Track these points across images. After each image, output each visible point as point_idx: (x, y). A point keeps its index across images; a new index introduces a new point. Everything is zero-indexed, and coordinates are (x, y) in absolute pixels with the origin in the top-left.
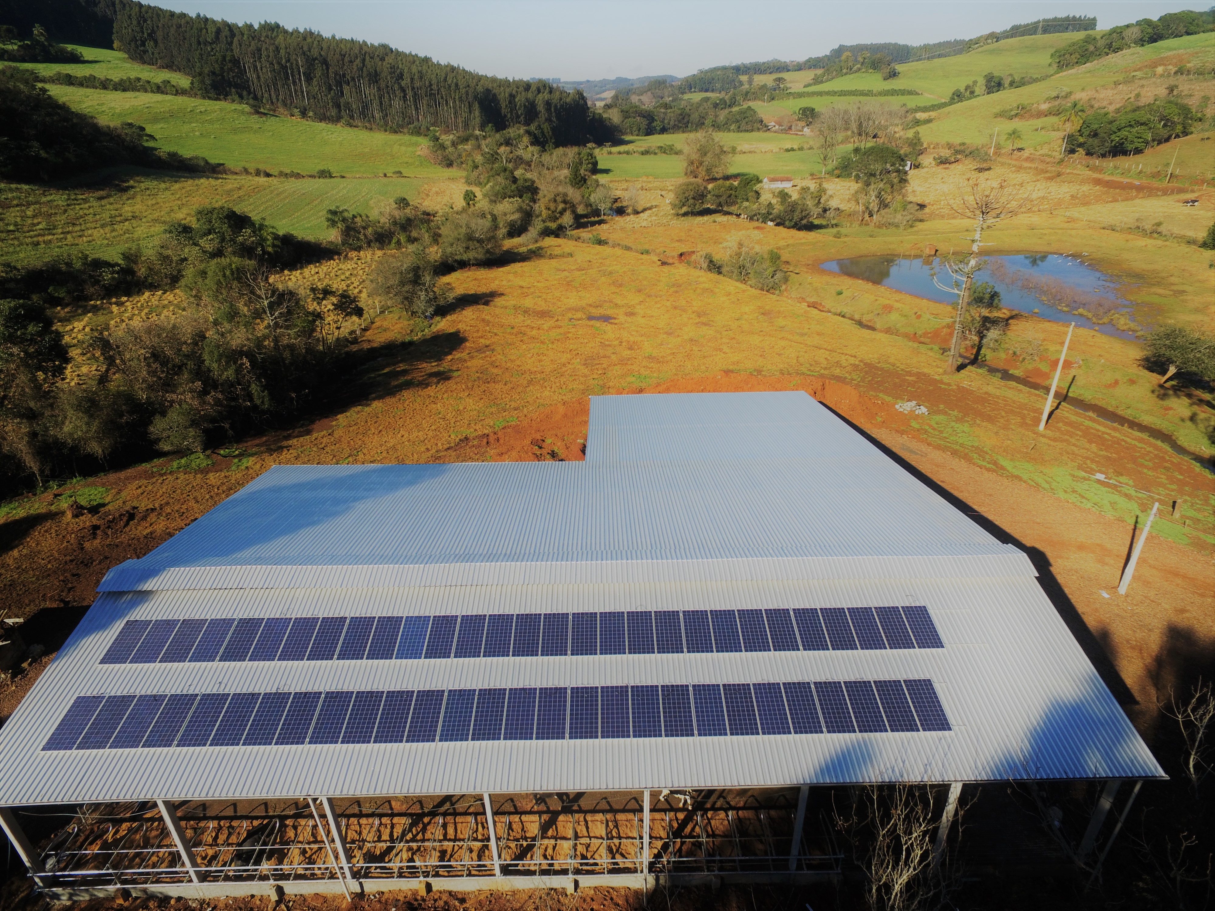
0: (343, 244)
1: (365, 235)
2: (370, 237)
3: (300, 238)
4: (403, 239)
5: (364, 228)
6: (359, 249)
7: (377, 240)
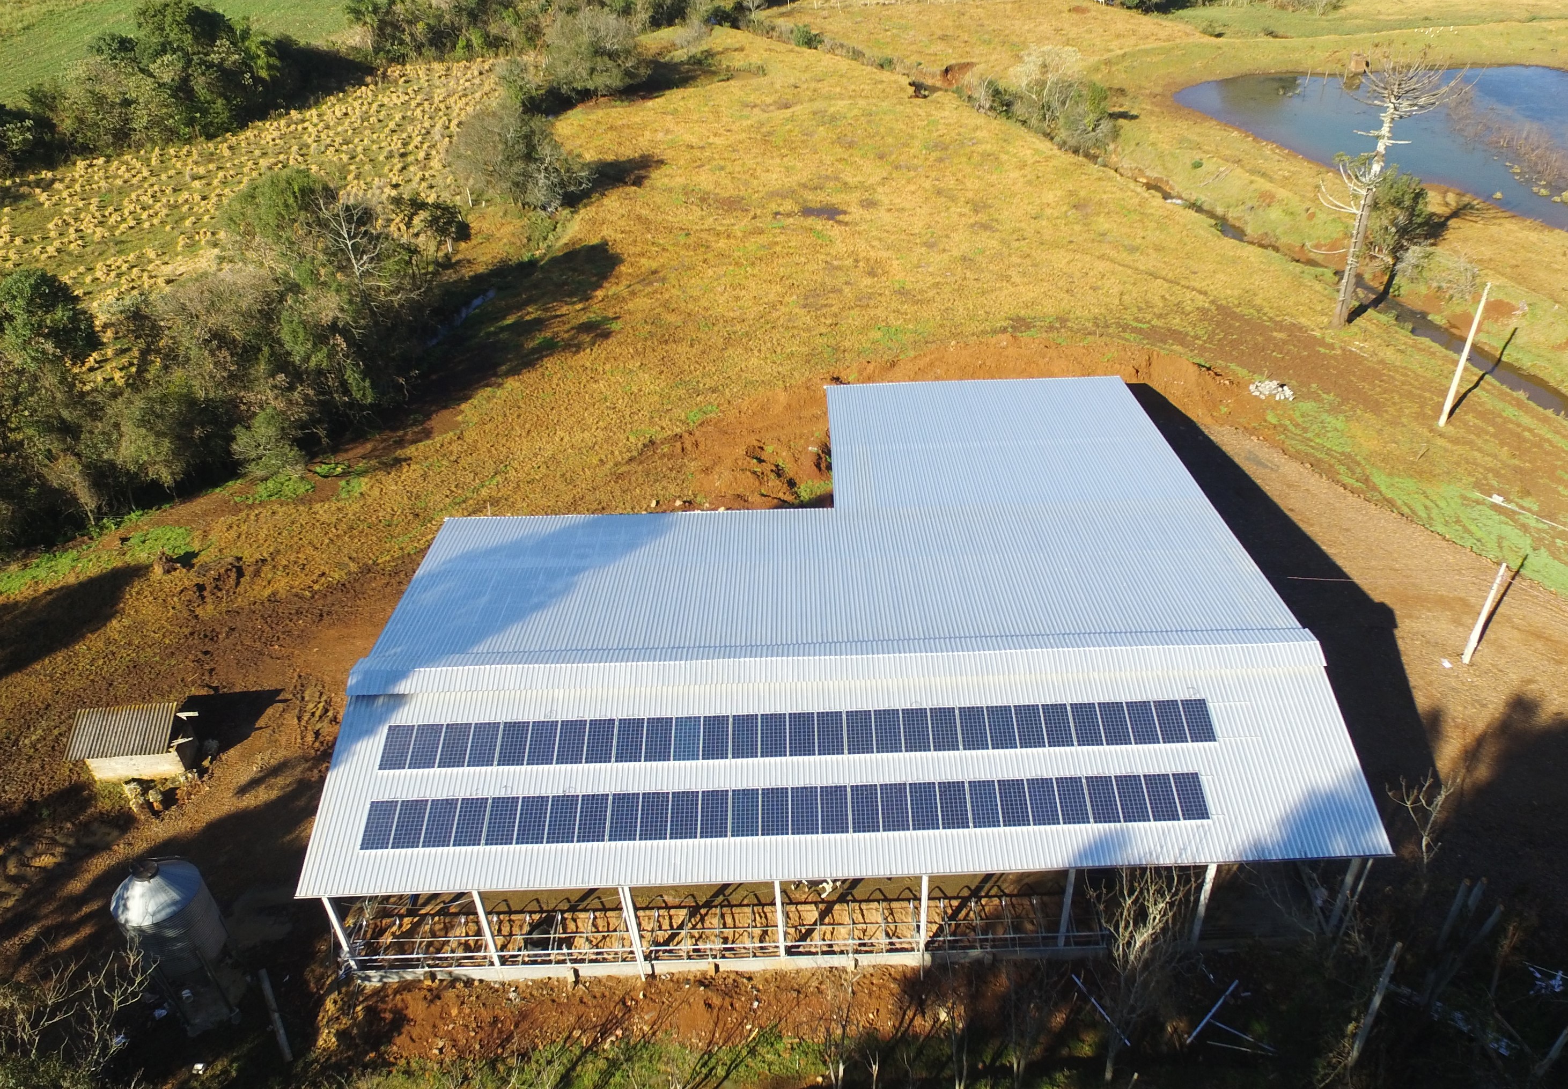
0: (377, 50)
1: (411, 35)
2: (421, 38)
3: (302, 43)
4: (476, 40)
5: (410, 23)
6: (401, 60)
7: (432, 43)
